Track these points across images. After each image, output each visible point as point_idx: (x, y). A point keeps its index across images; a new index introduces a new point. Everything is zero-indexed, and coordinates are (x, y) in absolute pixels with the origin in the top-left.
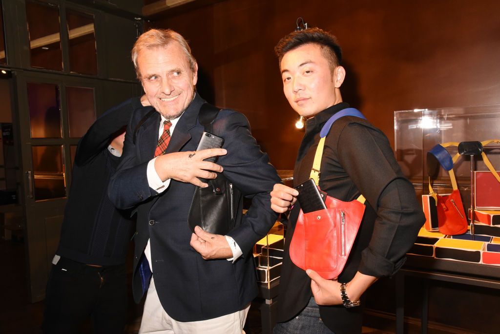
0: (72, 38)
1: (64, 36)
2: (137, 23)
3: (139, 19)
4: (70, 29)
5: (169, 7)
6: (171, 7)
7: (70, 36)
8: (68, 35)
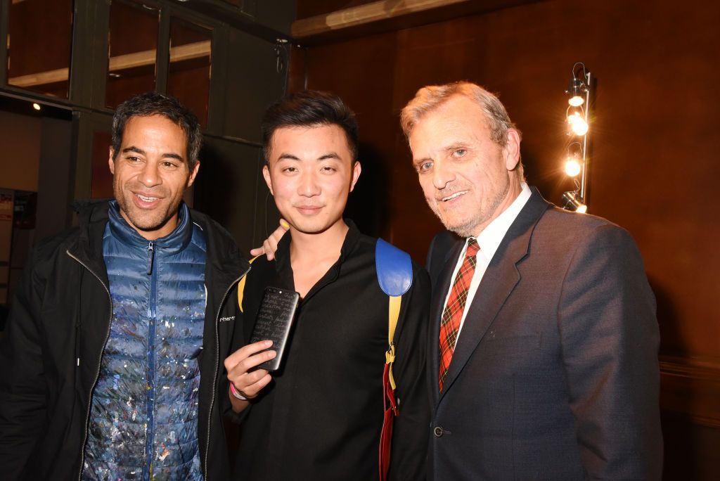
0: (176, 60)
1: (163, 55)
2: (278, 48)
3: (284, 41)
4: (173, 46)
5: (330, 27)
6: (332, 29)
7: (171, 58)
8: (169, 56)
